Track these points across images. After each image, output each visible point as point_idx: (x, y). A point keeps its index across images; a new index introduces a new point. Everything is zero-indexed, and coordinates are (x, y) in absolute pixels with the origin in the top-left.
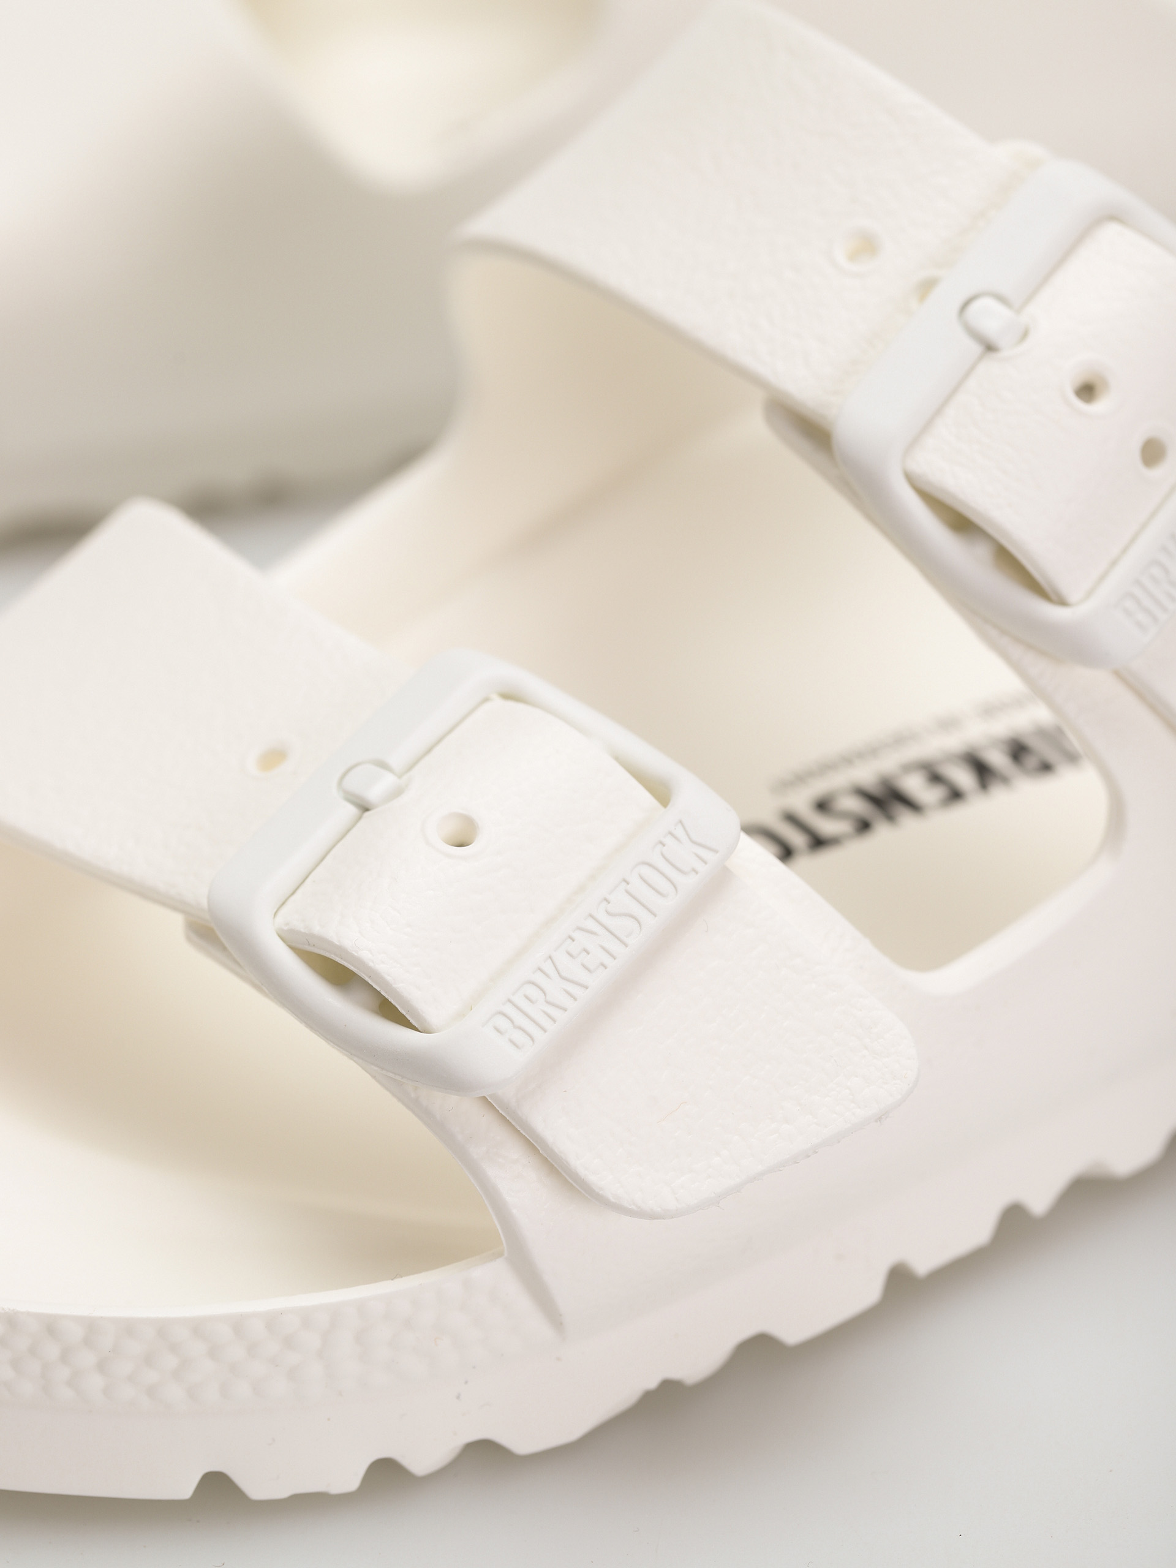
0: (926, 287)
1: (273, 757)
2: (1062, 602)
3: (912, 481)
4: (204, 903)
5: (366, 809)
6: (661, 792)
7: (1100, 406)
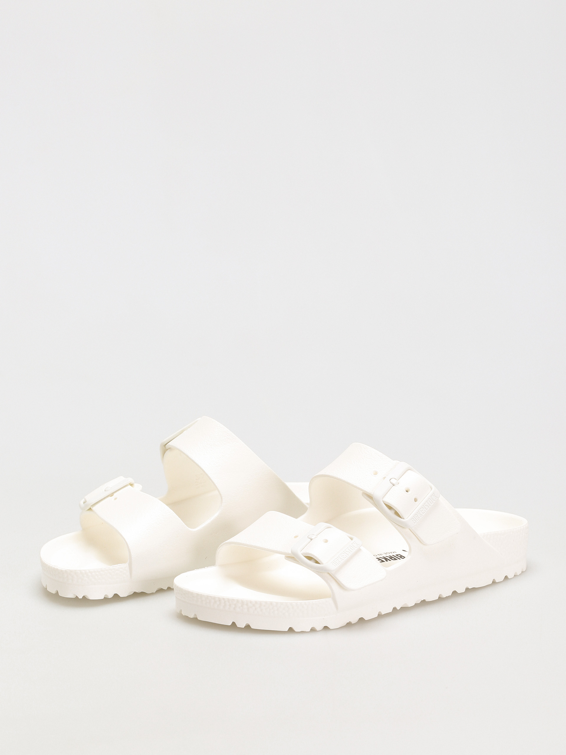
0: (384, 478)
1: (296, 537)
2: (404, 519)
3: (383, 501)
4: (290, 552)
5: (311, 540)
6: (352, 539)
7: (409, 493)
